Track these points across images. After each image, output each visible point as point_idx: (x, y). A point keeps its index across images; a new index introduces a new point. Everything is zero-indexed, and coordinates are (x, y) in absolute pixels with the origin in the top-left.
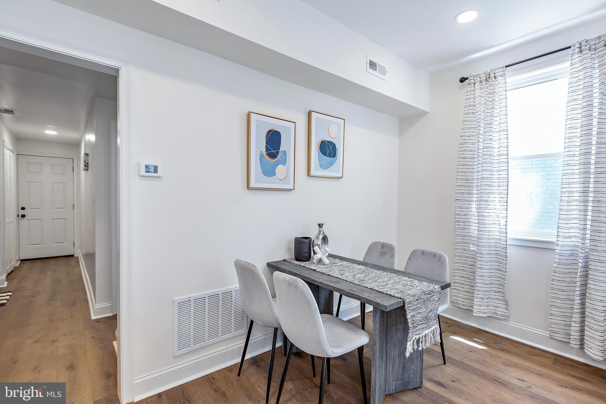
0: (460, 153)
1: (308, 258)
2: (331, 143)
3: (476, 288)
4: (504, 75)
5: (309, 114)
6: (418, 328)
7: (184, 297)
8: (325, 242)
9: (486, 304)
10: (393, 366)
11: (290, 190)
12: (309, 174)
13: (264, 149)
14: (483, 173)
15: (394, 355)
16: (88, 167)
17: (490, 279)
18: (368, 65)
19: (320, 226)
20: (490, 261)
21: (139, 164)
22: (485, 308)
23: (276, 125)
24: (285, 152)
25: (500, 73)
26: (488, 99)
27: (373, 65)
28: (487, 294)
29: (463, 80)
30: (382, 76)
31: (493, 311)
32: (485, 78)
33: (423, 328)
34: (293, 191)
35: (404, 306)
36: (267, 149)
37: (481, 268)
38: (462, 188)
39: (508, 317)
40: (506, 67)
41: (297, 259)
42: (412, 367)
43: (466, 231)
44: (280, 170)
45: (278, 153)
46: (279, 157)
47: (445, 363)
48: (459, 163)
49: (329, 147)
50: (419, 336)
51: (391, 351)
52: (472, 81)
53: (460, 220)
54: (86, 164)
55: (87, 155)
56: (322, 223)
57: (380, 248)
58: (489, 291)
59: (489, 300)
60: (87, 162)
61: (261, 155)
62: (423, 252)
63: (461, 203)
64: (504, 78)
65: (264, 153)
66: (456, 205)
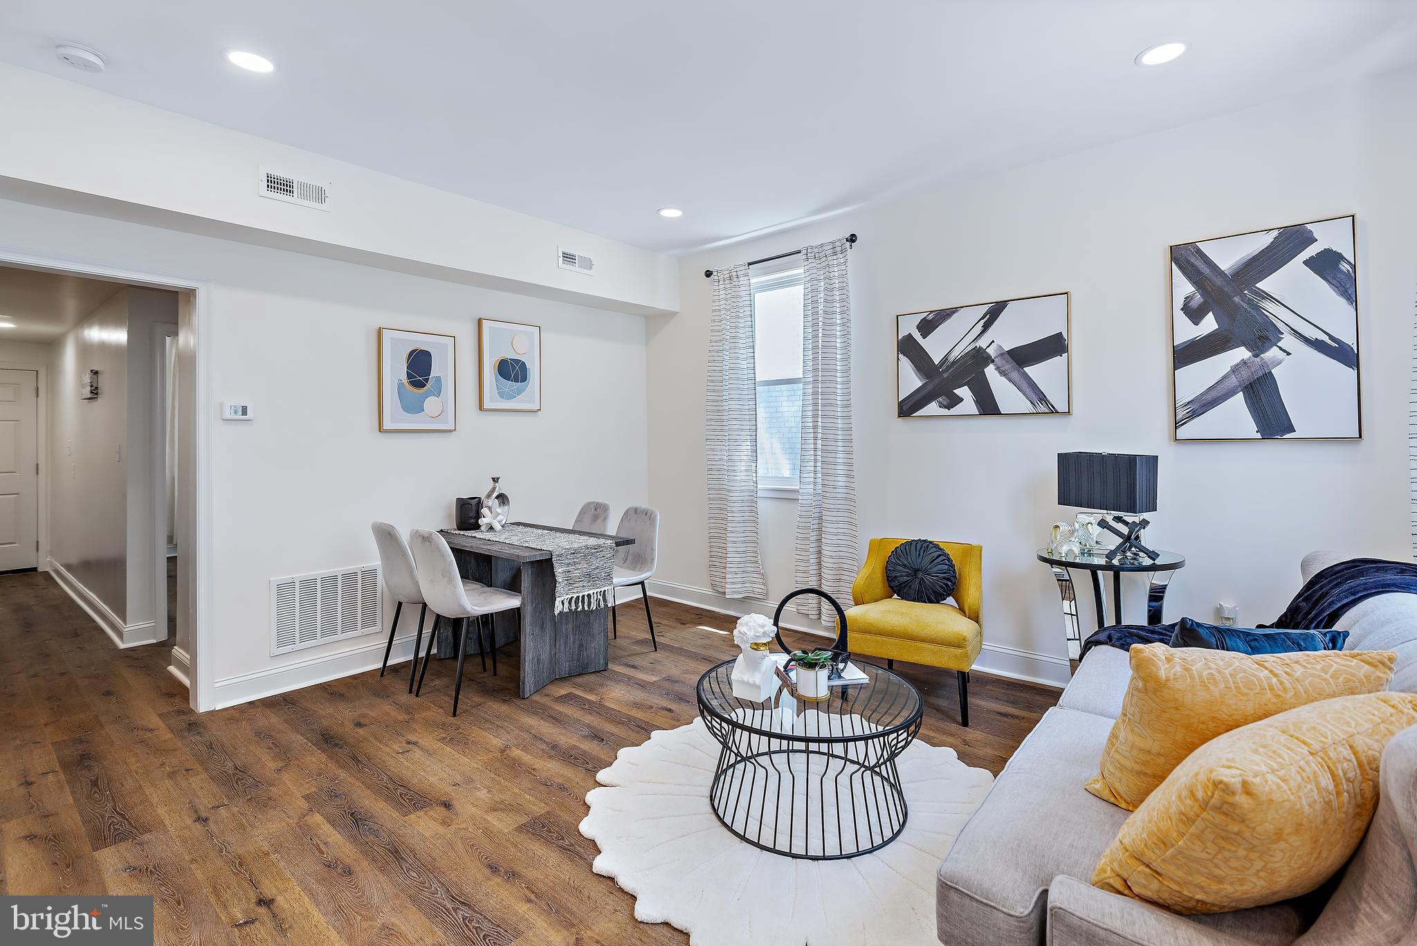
0: (709, 374)
1: (477, 527)
2: (517, 361)
3: (729, 560)
4: (746, 275)
5: (480, 322)
6: (576, 585)
7: (284, 578)
8: (504, 503)
9: (742, 580)
10: (566, 644)
11: (450, 431)
12: (481, 408)
13: (404, 376)
14: (731, 402)
15: (566, 629)
16: (97, 394)
17: (744, 545)
18: (561, 259)
19: (495, 480)
20: (744, 522)
21: (221, 405)
22: (739, 586)
23: (422, 343)
24: (438, 379)
25: (743, 272)
26: (732, 304)
27: (569, 258)
28: (742, 565)
29: (708, 274)
30: (587, 272)
31: (751, 589)
32: (727, 276)
33: (583, 586)
34: (454, 432)
35: (551, 558)
36: (409, 376)
37: (732, 532)
38: (712, 423)
39: (766, 595)
40: (750, 264)
41: (459, 529)
42: (593, 645)
43: (721, 482)
44: (431, 404)
45: (427, 380)
46: (428, 385)
47: (656, 650)
48: (709, 388)
49: (514, 368)
50: (578, 595)
51: (561, 624)
52: (716, 278)
53: (713, 467)
54: (93, 388)
55: (96, 373)
56: (497, 476)
57: (593, 509)
58: (745, 562)
59: (745, 575)
60: (95, 385)
61: (401, 385)
62: (636, 510)
63: (713, 443)
64: (747, 278)
65: (405, 381)
66: (707, 447)
